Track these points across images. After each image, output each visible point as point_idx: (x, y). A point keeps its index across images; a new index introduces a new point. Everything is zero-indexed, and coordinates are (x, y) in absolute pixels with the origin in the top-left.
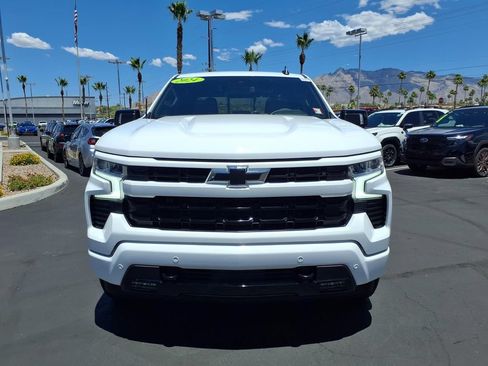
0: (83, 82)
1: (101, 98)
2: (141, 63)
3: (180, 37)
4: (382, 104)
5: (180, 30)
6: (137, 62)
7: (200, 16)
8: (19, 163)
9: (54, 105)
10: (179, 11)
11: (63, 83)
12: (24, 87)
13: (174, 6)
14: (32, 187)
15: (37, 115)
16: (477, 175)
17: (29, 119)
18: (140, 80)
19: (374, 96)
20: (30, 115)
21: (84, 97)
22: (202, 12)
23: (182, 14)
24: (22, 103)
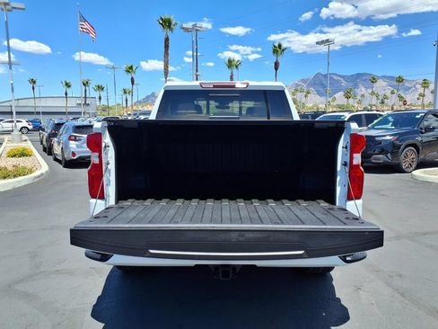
0: (86, 84)
1: (100, 98)
2: (134, 68)
3: (167, 46)
4: (356, 105)
5: (167, 40)
6: (131, 68)
7: (183, 28)
8: (14, 156)
9: (59, 104)
10: (167, 24)
11: (68, 85)
12: (33, 88)
13: (162, 19)
14: (15, 176)
15: (44, 113)
16: (402, 171)
17: (37, 117)
18: (133, 84)
19: (348, 98)
20: (38, 113)
21: (86, 98)
22: (184, 26)
23: (169, 27)
24: (31, 103)
